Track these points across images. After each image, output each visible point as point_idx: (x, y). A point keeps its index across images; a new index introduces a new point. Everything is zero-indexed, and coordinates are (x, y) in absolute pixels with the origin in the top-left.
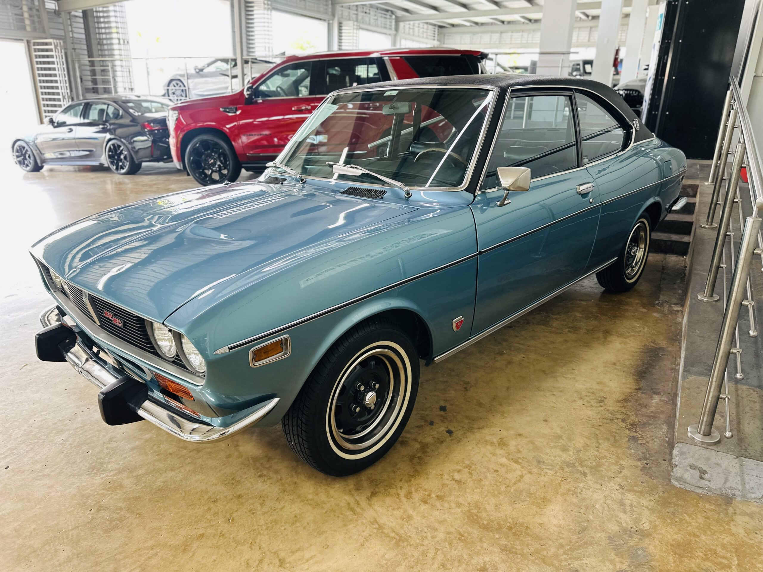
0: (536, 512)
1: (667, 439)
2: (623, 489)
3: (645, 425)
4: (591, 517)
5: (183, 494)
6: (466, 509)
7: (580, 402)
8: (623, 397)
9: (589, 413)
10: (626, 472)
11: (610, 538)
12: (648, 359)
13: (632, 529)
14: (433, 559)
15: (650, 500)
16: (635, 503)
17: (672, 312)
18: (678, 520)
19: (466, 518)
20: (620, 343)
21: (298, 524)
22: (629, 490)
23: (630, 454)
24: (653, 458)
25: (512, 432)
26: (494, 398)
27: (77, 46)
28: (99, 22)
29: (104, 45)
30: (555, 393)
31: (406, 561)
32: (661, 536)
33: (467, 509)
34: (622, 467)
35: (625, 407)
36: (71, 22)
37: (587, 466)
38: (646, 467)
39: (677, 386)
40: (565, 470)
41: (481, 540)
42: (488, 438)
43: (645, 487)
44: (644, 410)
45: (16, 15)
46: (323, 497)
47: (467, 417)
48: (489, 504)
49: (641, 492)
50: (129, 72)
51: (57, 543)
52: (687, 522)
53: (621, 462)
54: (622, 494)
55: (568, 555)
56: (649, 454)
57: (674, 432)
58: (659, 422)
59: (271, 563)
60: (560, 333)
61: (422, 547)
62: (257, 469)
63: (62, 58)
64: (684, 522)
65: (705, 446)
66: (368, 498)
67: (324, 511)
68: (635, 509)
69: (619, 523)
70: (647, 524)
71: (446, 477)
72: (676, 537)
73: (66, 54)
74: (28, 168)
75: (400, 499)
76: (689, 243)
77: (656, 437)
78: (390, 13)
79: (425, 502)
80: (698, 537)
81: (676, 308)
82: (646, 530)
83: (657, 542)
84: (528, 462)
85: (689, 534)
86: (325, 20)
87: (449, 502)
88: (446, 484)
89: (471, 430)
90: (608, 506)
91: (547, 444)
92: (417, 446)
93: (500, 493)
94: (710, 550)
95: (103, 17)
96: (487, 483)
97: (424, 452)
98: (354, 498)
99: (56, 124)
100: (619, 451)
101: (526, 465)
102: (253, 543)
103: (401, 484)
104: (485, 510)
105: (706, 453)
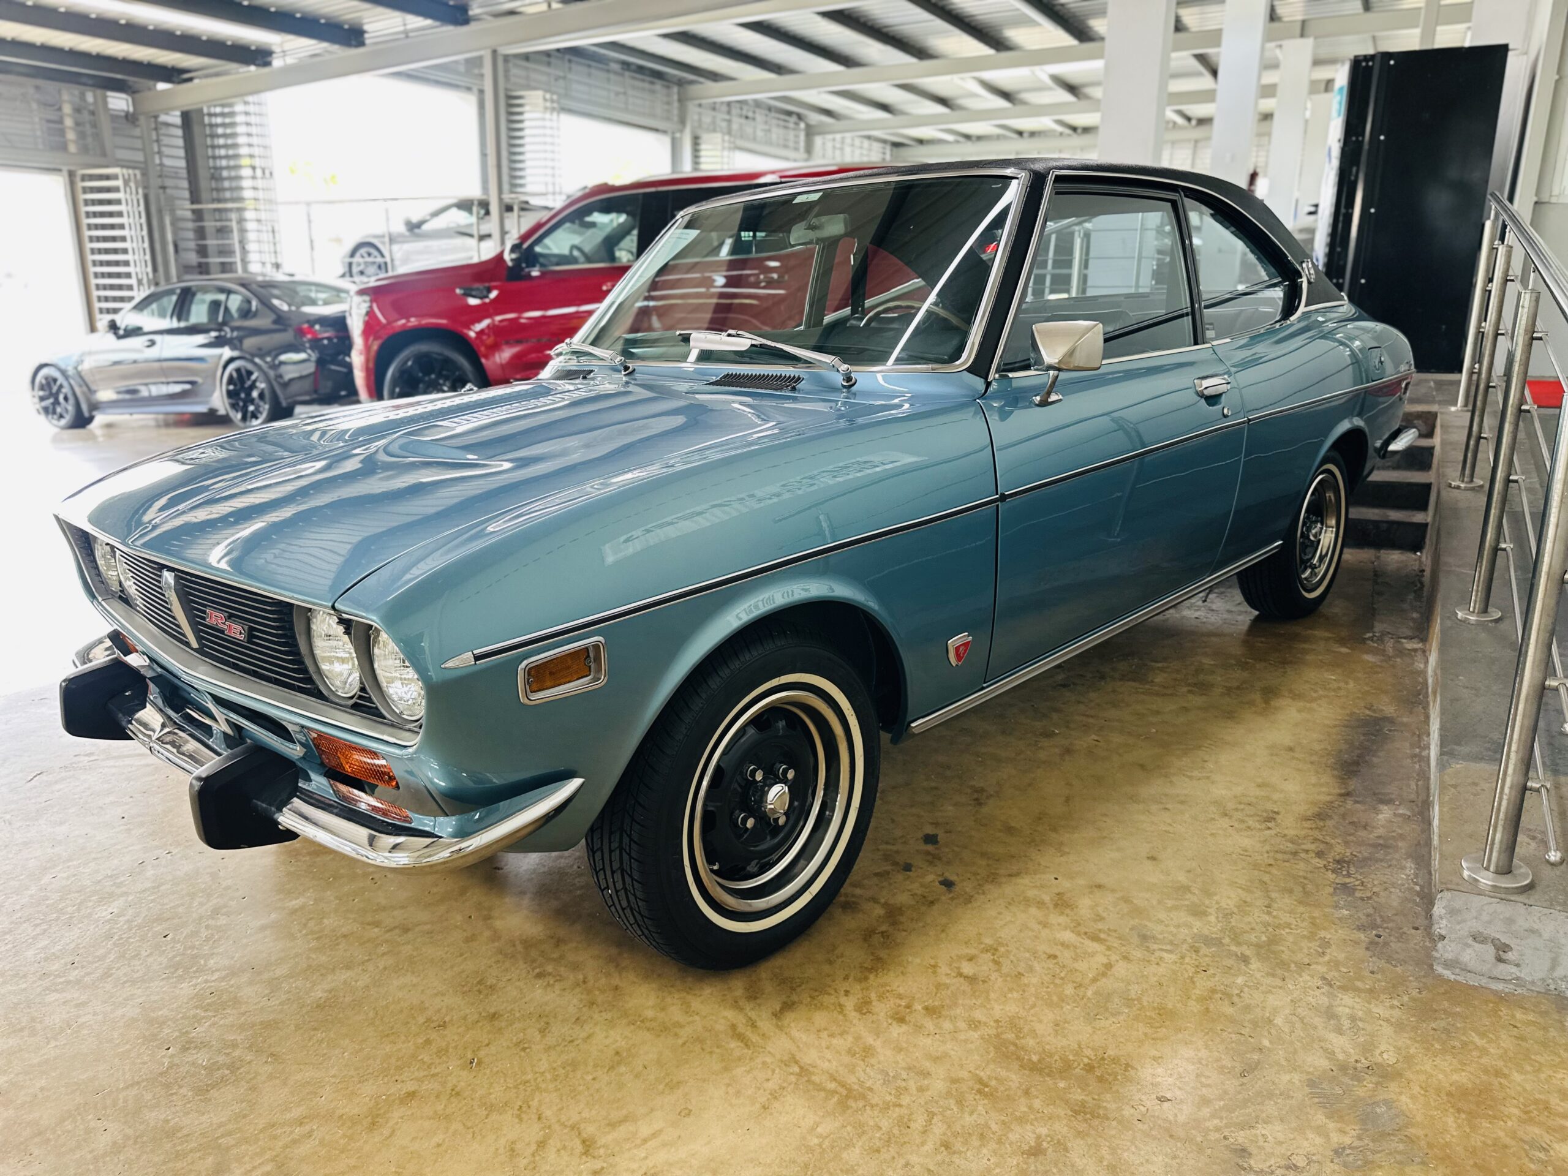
0: (1146, 1034)
1: (1418, 888)
2: (1331, 986)
3: (1365, 861)
4: (1266, 1043)
5: (371, 1014)
6: (990, 1032)
7: (1224, 823)
8: (1315, 809)
9: (1246, 841)
10: (1334, 953)
11: (1311, 1084)
12: (1362, 738)
13: (1359, 1065)
14: (924, 1132)
15: (1392, 1007)
16: (1360, 1013)
17: (1401, 652)
18: (1457, 1044)
19: (992, 1049)
20: (1299, 711)
21: (623, 1069)
22: (1344, 988)
23: (1340, 919)
24: (1390, 925)
25: (1081, 881)
26: (1040, 819)
27: (168, 182)
28: (214, 136)
29: (222, 179)
30: (1169, 806)
31: (864, 1138)
32: (1423, 1077)
33: (993, 1032)
34: (1326, 944)
35: (1320, 829)
36: (158, 135)
37: (1249, 944)
38: (1377, 943)
39: (1428, 789)
40: (1201, 953)
41: (1027, 1093)
42: (1031, 893)
43: (1379, 981)
44: (1362, 833)
45: (49, 121)
46: (676, 1013)
47: (983, 855)
48: (1040, 1021)
49: (1371, 991)
50: (273, 232)
51: (90, 1117)
52: (1477, 1047)
53: (1322, 934)
54: (1331, 996)
55: (1221, 1118)
56: (1381, 917)
57: (1430, 874)
58: (1397, 856)
59: (564, 1148)
60: (1172, 695)
61: (897, 1109)
62: (534, 961)
63: (139, 205)
64: (1471, 1047)
65: (1503, 896)
66: (775, 1015)
67: (680, 1042)
68: (1361, 1024)
69: (1330, 1054)
70: (1391, 1053)
71: (944, 969)
72: (1455, 1077)
73: (146, 198)
74: (63, 422)
75: (845, 1016)
77: (1393, 885)
78: (794, 119)
79: (901, 1020)
80: (1505, 1076)
81: (1410, 645)
82: (1389, 1065)
83: (1416, 1089)
84: (1120, 938)
85: (1486, 1071)
86: (665, 132)
87: (953, 1019)
88: (945, 984)
89: (993, 878)
90: (1302, 1019)
91: (1160, 902)
92: (879, 911)
93: (1062, 999)
94: (1536, 1102)
95: (224, 125)
96: (1034, 980)
97: (894, 923)
98: (746, 1015)
99: (121, 332)
100: (1316, 914)
101: (1116, 943)
102: (524, 1109)
103: (846, 986)
104: (1033, 1033)
105: (1504, 910)
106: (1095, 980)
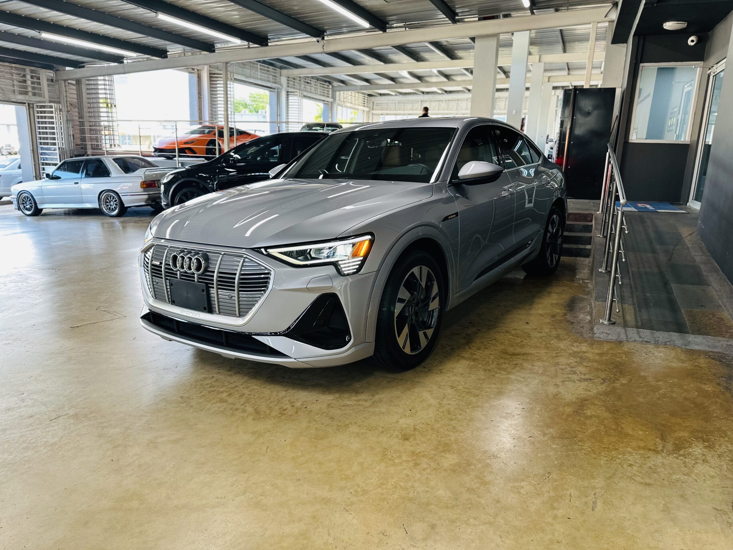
1: (590, 327)
4: (559, 350)
9: (548, 320)
11: (570, 354)
13: (579, 351)
15: (585, 344)
16: (579, 345)
17: (584, 283)
18: (598, 348)
24: (584, 333)
25: (511, 328)
26: (496, 318)
29: (93, 108)
30: (528, 315)
33: (500, 351)
34: (570, 336)
37: (553, 337)
40: (543, 338)
41: (511, 358)
42: (500, 331)
45: (19, 82)
48: (510, 349)
49: (581, 342)
53: (569, 334)
54: (572, 343)
56: (582, 331)
58: (585, 322)
63: (60, 119)
64: (601, 348)
65: (609, 325)
72: (598, 352)
76: (590, 250)
77: (585, 327)
78: (327, 84)
81: (586, 281)
82: (585, 351)
83: (591, 354)
86: (274, 89)
90: (566, 346)
95: (93, 89)
96: (506, 343)
97: (470, 336)
100: (567, 332)
101: (522, 337)
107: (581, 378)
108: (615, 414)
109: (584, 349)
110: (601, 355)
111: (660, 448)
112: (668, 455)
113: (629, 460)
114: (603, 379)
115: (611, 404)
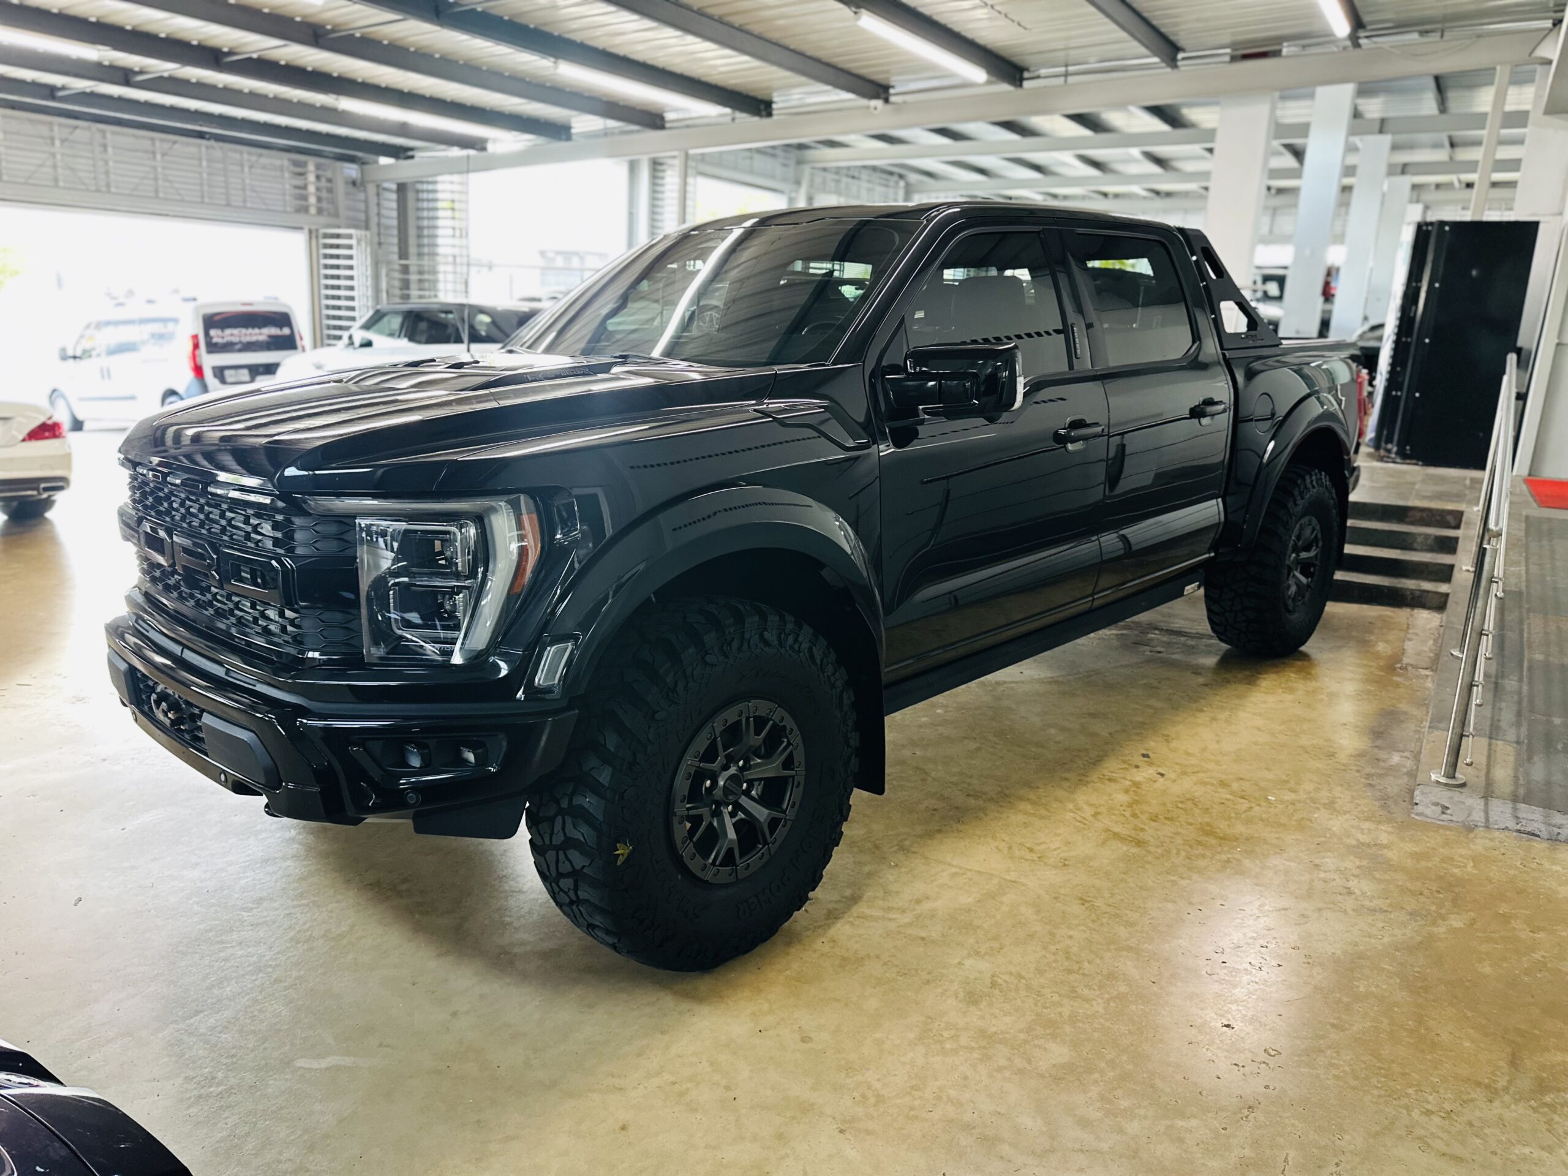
0: (1272, 830)
1: (1408, 786)
2: (1359, 818)
3: (1382, 775)
8: (1357, 753)
11: (1349, 848)
12: (1386, 720)
13: (1370, 843)
15: (1388, 827)
16: (1373, 828)
17: (1419, 677)
18: (1416, 839)
19: (1200, 832)
22: (1366, 820)
23: (1366, 796)
24: (1391, 799)
27: (382, 240)
29: (424, 237)
32: (1399, 848)
34: (1358, 805)
35: (1359, 761)
36: (379, 199)
38: (1384, 806)
39: (1421, 747)
42: (1205, 780)
43: (1383, 818)
44: (1382, 764)
45: (296, 187)
47: (1177, 764)
49: (1379, 821)
52: (1425, 840)
53: (1357, 801)
54: (1359, 822)
56: (1387, 796)
63: (366, 260)
64: (1422, 840)
65: (1449, 787)
68: (1372, 831)
69: (1358, 840)
70: (1385, 841)
71: (1169, 805)
72: (1413, 849)
73: (372, 253)
76: (1447, 595)
77: (1396, 785)
78: (895, 178)
79: (1155, 821)
80: (1436, 849)
81: (1425, 673)
82: (1384, 844)
83: (1395, 851)
86: (784, 193)
90: (1345, 829)
100: (1354, 794)
102: (995, 838)
103: (1122, 808)
104: (1219, 828)
105: (1448, 794)
106: (1245, 812)
107: (1362, 906)
108: (1421, 996)
109: (1384, 839)
110: (1417, 856)
111: (1502, 1082)
112: (1517, 1101)
113: (1428, 1102)
114: (1411, 914)
115: (1418, 972)
